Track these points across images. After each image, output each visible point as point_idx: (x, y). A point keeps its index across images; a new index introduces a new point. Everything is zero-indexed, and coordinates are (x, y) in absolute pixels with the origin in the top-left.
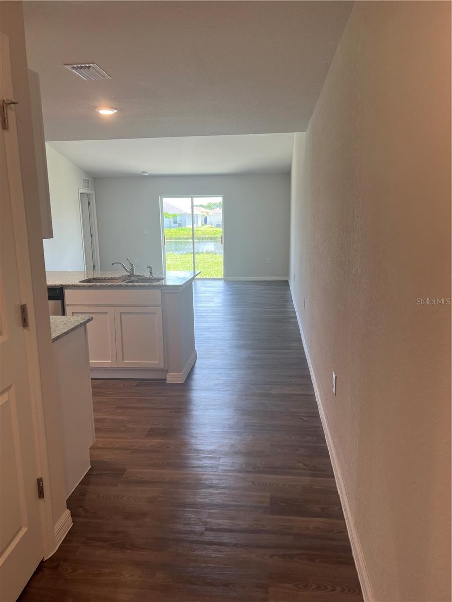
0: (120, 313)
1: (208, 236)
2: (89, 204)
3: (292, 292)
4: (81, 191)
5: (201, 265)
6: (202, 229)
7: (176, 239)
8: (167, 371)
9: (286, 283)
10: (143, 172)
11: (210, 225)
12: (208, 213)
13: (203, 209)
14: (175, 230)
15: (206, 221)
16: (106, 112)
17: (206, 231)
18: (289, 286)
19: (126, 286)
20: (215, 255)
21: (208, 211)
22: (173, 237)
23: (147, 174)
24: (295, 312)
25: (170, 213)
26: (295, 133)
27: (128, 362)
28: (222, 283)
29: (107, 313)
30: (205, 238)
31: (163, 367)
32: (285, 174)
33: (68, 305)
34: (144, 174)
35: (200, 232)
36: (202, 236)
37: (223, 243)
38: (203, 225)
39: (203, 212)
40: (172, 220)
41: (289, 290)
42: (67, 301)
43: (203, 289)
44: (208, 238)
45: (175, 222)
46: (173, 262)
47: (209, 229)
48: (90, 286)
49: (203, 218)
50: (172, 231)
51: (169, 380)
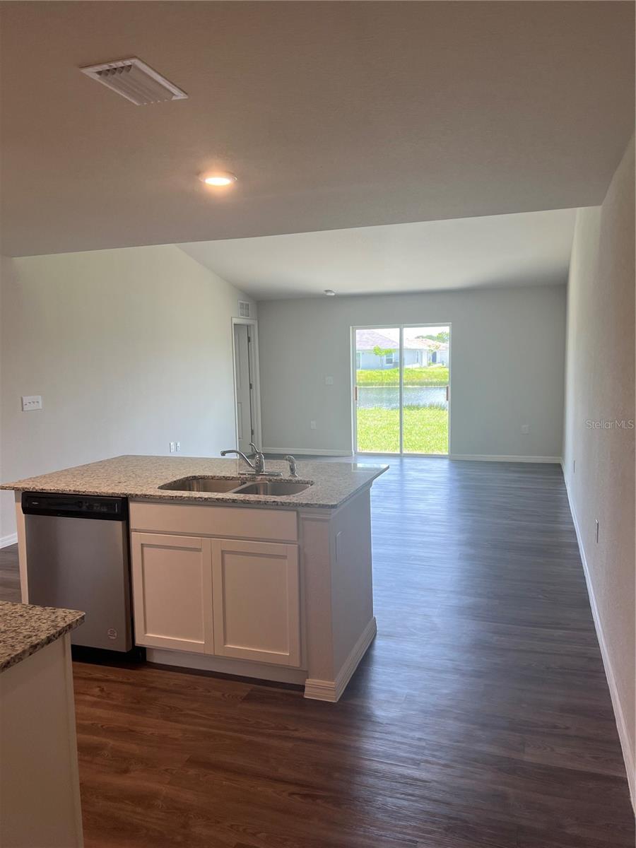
0: (222, 551)
1: (435, 380)
2: (249, 341)
3: (569, 488)
4: (235, 321)
5: (416, 428)
6: (427, 370)
7: (389, 384)
8: (306, 674)
9: (557, 469)
10: (326, 291)
11: (441, 364)
12: (437, 347)
13: (430, 342)
14: (388, 372)
15: (434, 360)
16: (218, 182)
17: (433, 372)
18: (562, 474)
19: (234, 501)
20: (441, 412)
21: (438, 344)
22: (386, 382)
23: (333, 294)
24: (573, 532)
25: (384, 348)
26: (578, 209)
27: (234, 647)
28: (445, 464)
29: (199, 550)
30: (431, 383)
31: (298, 666)
32: (557, 286)
33: (136, 531)
34: (329, 294)
35: (424, 375)
36: (426, 380)
37: (450, 398)
38: (429, 365)
39: (429, 346)
40: (385, 358)
41: (562, 482)
42: (133, 524)
43: (414, 474)
44: (435, 384)
45: (389, 361)
46: (376, 422)
47: (438, 370)
48: (172, 498)
49: (430, 355)
50: (384, 374)
51: (309, 694)
